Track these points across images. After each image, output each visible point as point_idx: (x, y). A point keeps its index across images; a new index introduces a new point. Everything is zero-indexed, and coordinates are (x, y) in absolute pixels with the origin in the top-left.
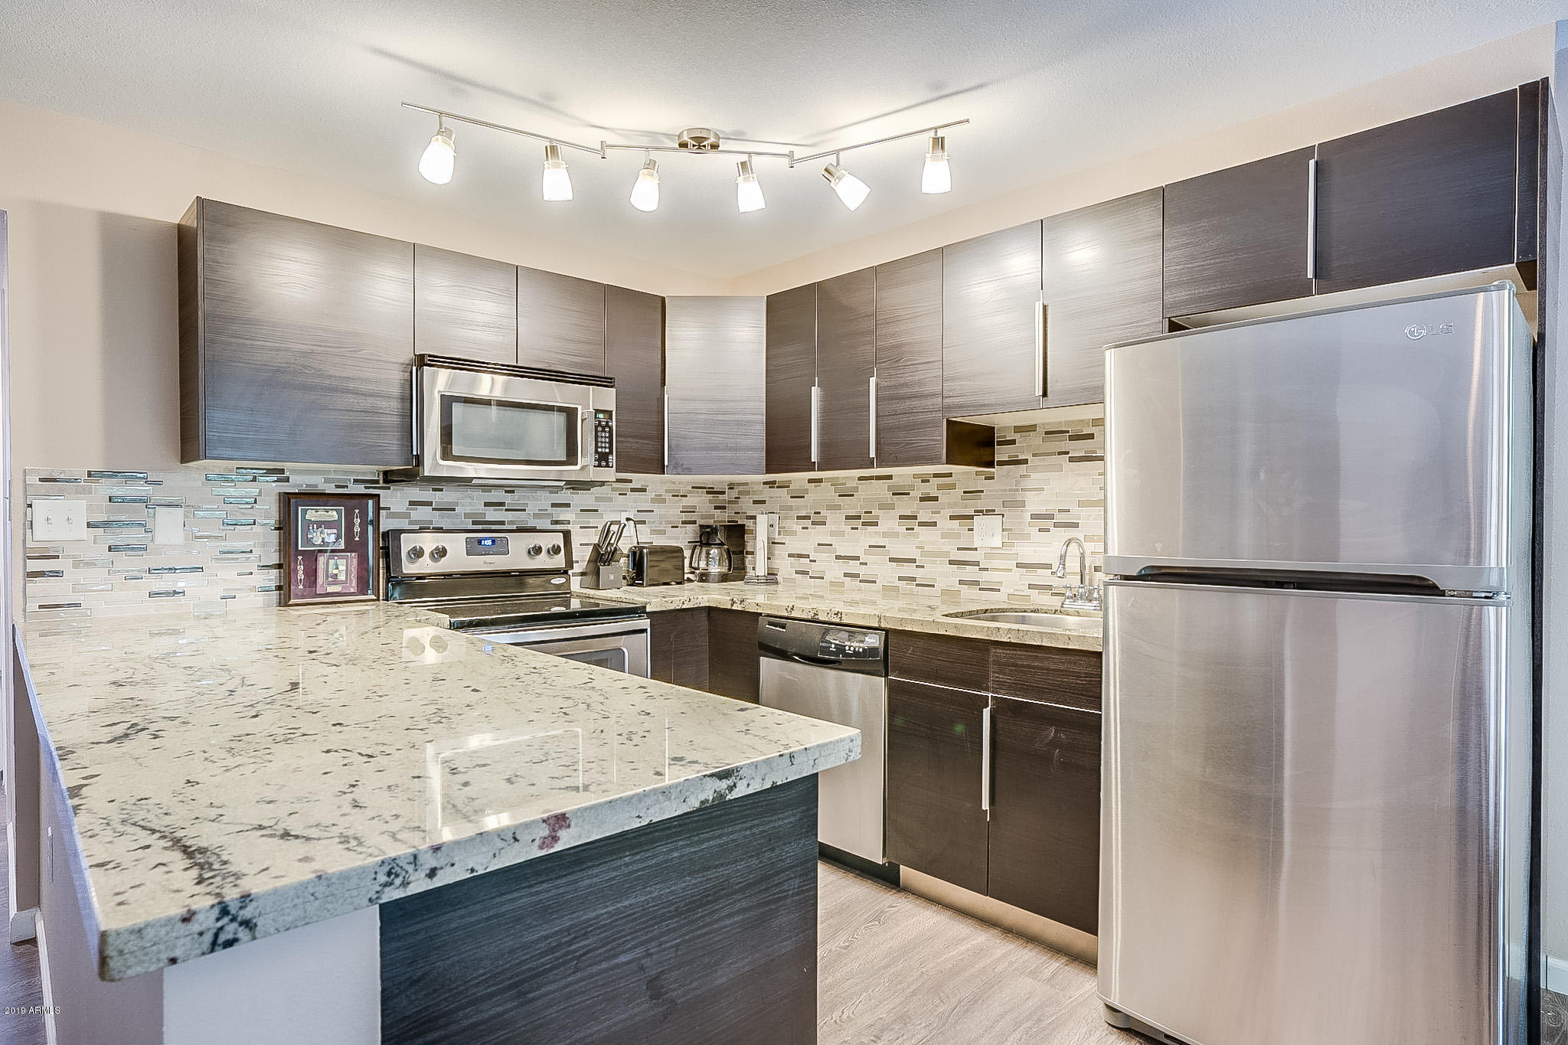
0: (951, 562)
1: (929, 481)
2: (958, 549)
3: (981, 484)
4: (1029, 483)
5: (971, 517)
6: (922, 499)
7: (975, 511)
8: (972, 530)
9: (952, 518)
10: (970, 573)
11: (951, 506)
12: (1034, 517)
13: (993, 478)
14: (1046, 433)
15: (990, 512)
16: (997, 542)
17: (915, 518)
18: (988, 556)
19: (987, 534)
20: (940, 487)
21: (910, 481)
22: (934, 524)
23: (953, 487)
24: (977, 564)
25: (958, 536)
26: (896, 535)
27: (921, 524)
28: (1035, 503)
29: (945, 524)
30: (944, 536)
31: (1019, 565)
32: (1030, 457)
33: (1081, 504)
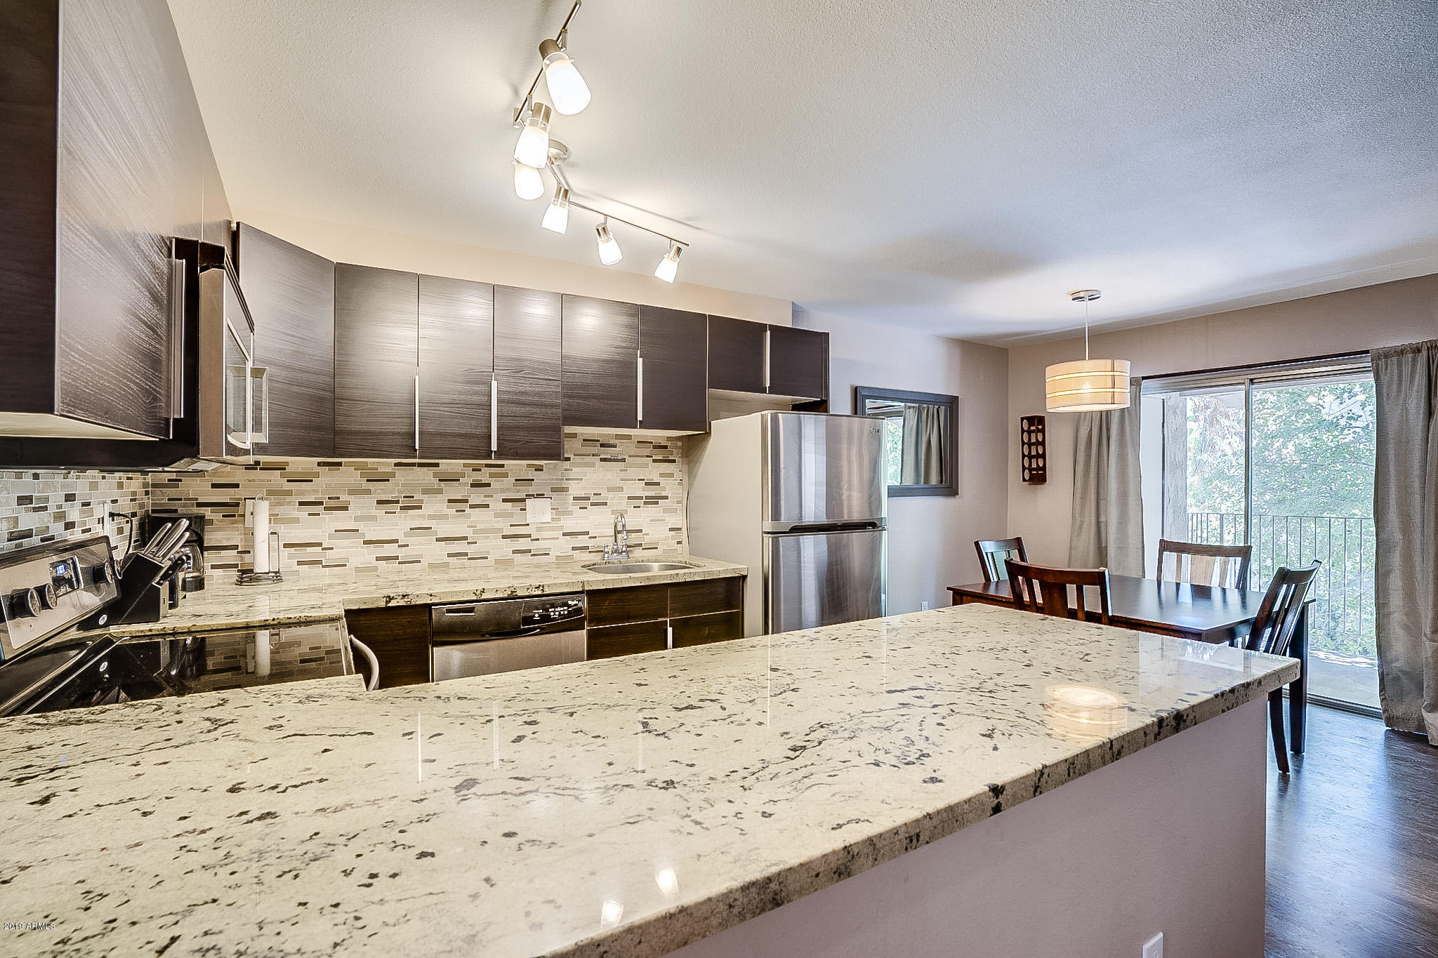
0: (504, 537)
1: (480, 470)
2: (511, 525)
3: (531, 474)
4: (571, 475)
5: (524, 500)
6: (473, 485)
7: (527, 495)
8: (525, 510)
9: (505, 500)
10: (522, 544)
11: (503, 491)
12: (575, 499)
13: (542, 470)
14: (584, 440)
15: (540, 496)
16: (548, 518)
17: (466, 501)
18: (539, 529)
19: (539, 512)
20: (492, 475)
21: (460, 469)
22: (487, 506)
23: (506, 475)
24: (529, 536)
25: (511, 515)
26: (445, 517)
27: (472, 507)
28: (575, 489)
29: (496, 505)
30: (497, 515)
31: (564, 534)
32: (572, 456)
33: (609, 490)
